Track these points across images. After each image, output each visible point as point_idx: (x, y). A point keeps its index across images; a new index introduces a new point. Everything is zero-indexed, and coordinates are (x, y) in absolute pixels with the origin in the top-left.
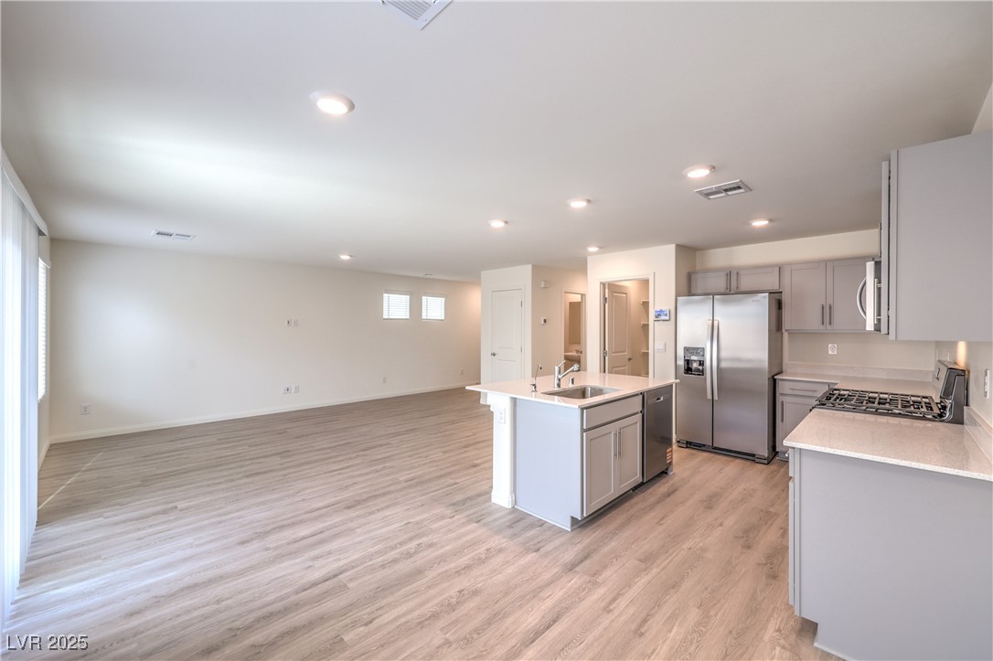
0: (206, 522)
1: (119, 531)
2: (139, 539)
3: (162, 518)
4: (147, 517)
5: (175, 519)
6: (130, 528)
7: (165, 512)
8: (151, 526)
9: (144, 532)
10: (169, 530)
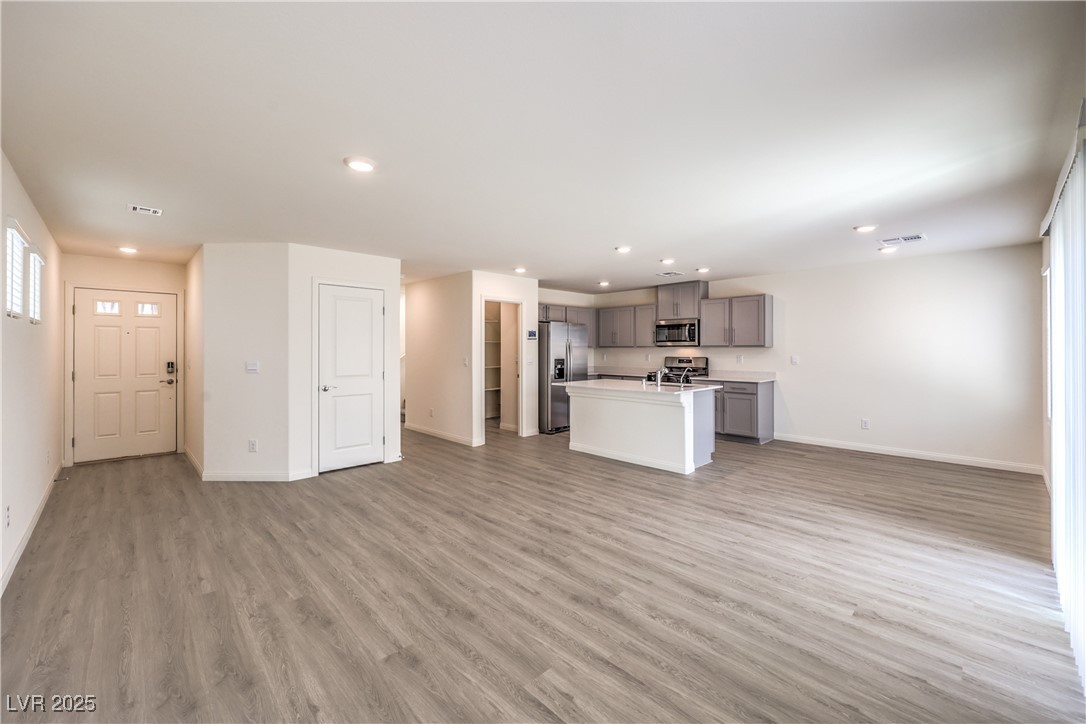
0: (848, 573)
1: (946, 627)
2: (927, 600)
3: (884, 610)
4: (900, 624)
5: (872, 597)
6: (930, 622)
7: (874, 617)
8: (905, 607)
9: (917, 605)
10: (890, 589)
